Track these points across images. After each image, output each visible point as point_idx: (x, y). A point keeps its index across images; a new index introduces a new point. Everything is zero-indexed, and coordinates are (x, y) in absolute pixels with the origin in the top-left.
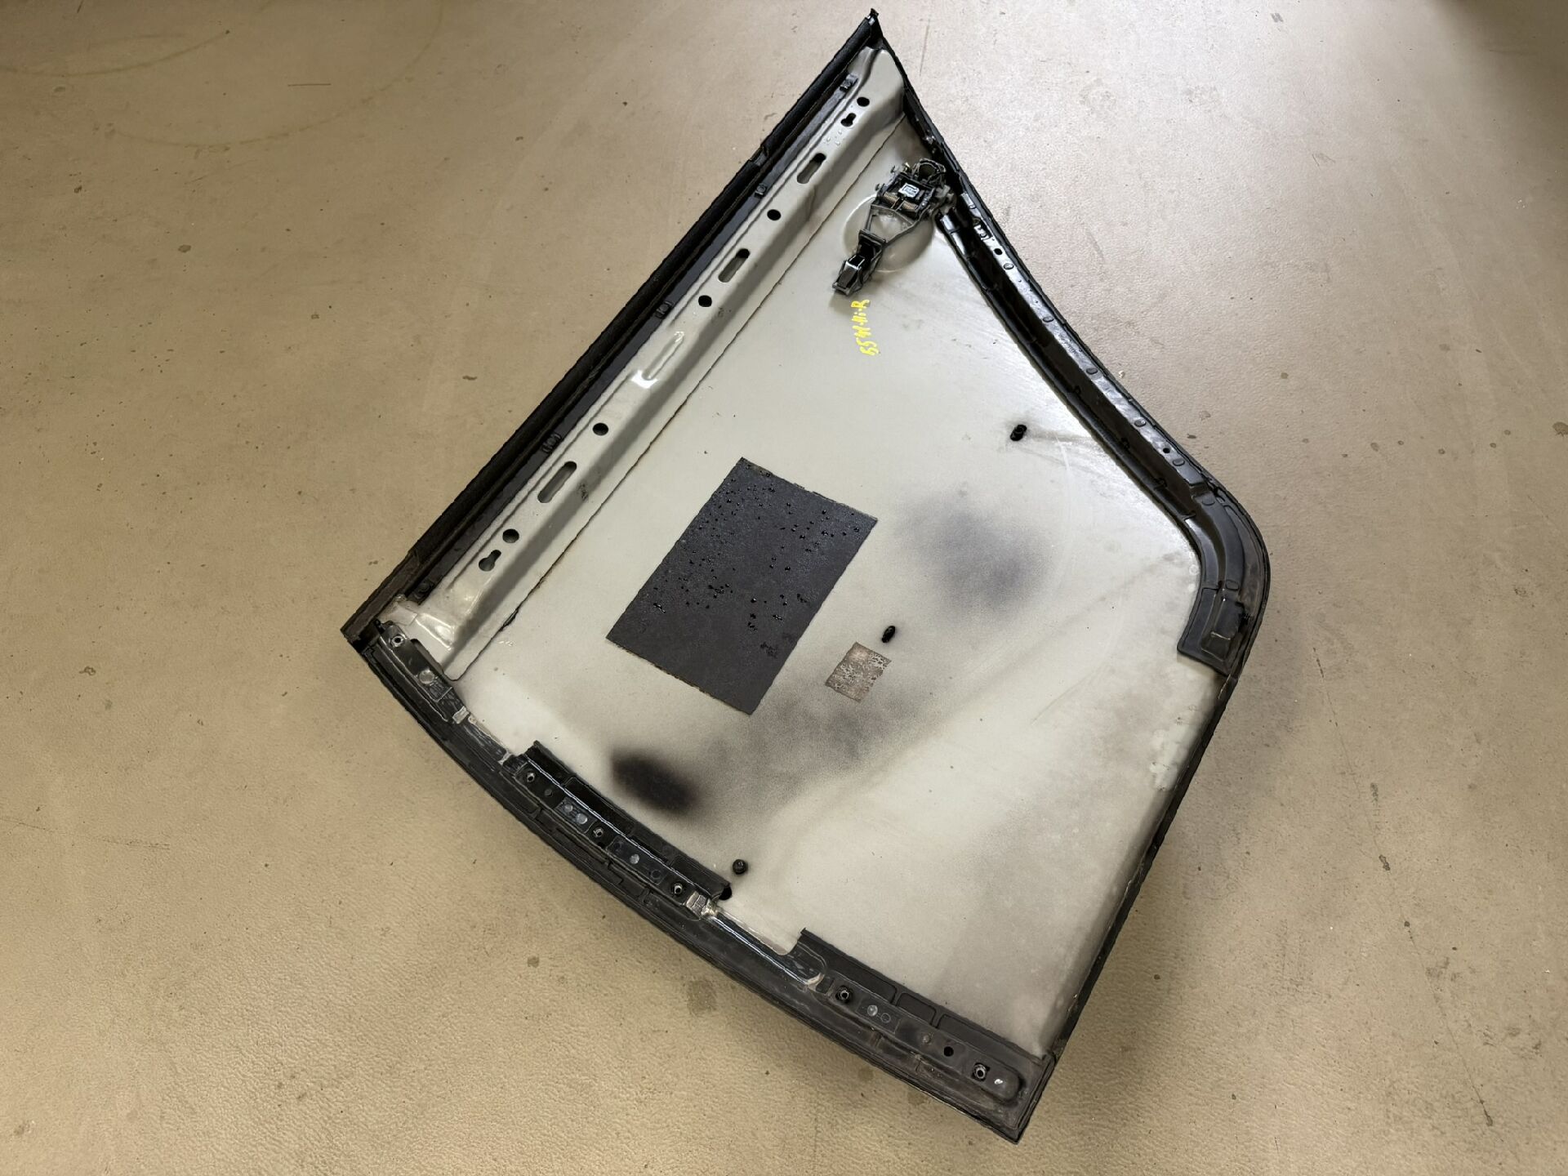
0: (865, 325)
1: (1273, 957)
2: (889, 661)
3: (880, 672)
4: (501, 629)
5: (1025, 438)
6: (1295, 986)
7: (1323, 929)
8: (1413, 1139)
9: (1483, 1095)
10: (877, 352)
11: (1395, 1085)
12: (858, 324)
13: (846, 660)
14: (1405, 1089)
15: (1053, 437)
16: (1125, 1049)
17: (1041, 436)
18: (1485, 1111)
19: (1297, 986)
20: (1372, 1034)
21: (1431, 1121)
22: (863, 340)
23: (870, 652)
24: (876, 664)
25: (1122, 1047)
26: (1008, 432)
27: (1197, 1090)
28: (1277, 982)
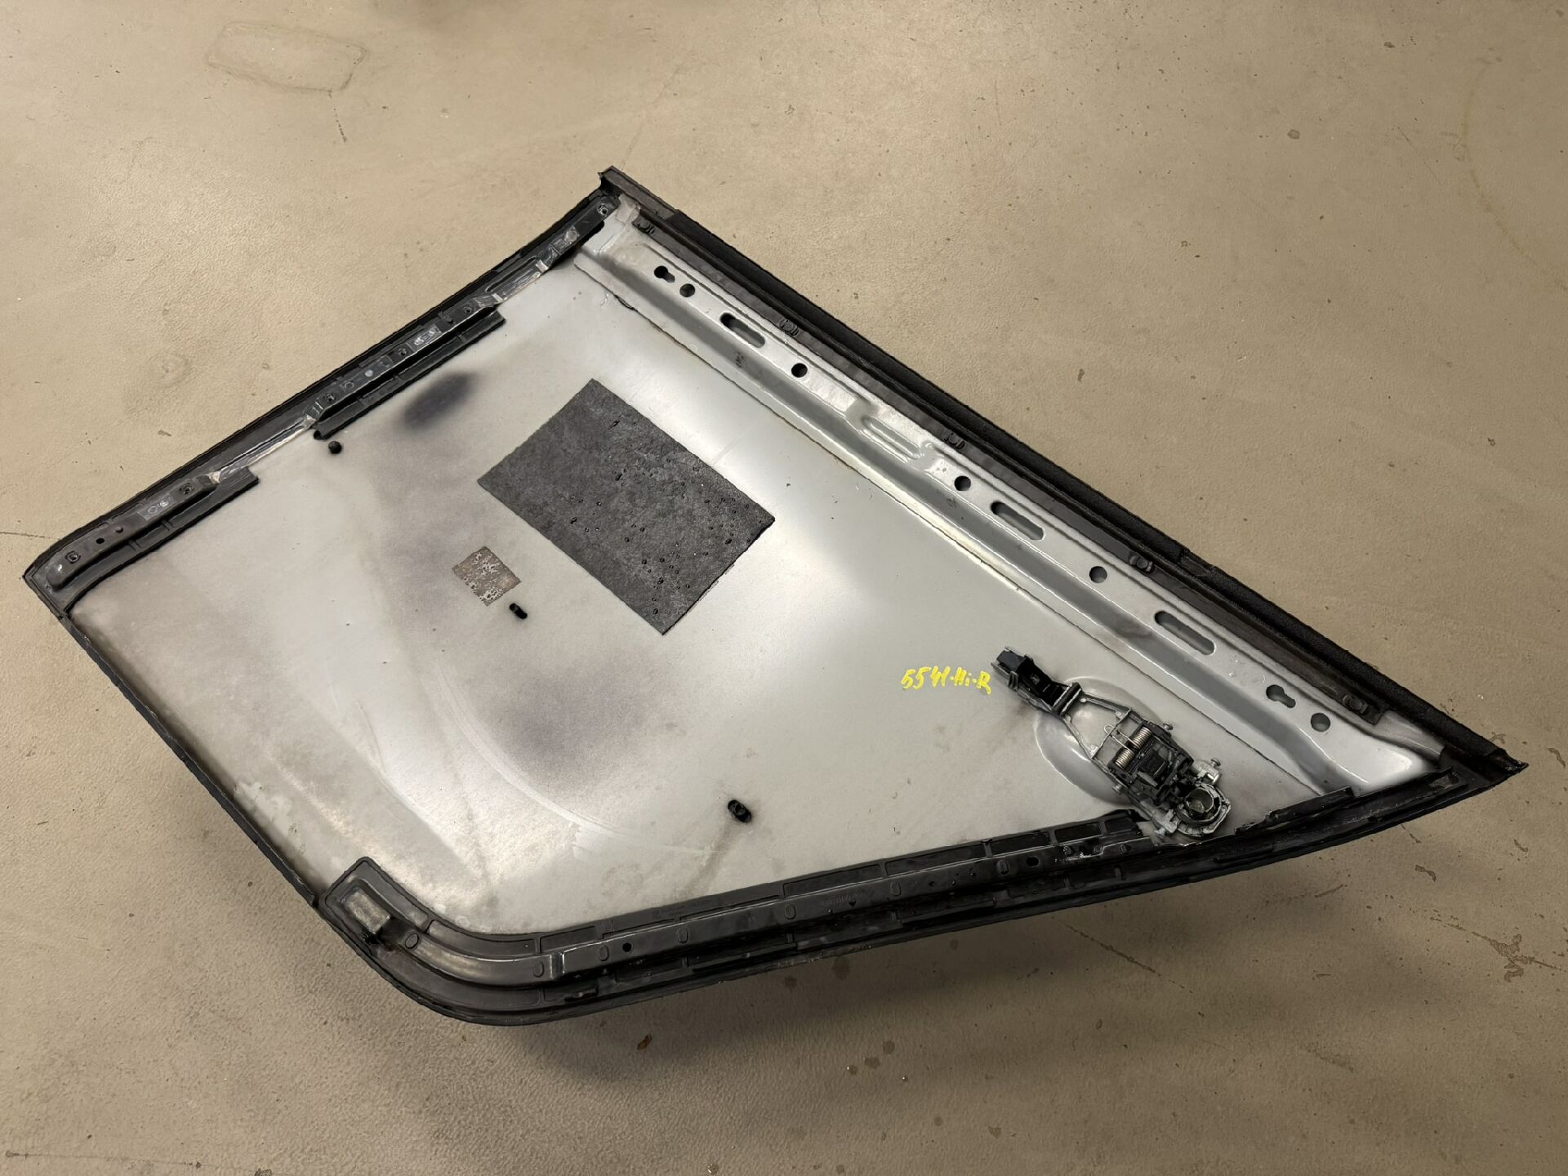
0: (949, 682)
1: (224, 1004)
2: (488, 603)
3: (479, 593)
4: (617, 297)
5: (729, 815)
6: (191, 1015)
7: (228, 1069)
8: (30, 1069)
9: (30, 1160)
10: (906, 687)
11: (75, 1074)
12: (953, 673)
13: (504, 569)
14: (69, 1082)
15: (721, 848)
16: (206, 834)
17: (727, 834)
18: (18, 1155)
19: (191, 1018)
20: (123, 1072)
21: (36, 1094)
22: (927, 675)
23: (505, 591)
24: (488, 593)
25: (208, 832)
26: (745, 799)
27: (150, 884)
28: (202, 998)
